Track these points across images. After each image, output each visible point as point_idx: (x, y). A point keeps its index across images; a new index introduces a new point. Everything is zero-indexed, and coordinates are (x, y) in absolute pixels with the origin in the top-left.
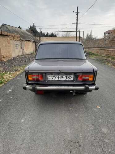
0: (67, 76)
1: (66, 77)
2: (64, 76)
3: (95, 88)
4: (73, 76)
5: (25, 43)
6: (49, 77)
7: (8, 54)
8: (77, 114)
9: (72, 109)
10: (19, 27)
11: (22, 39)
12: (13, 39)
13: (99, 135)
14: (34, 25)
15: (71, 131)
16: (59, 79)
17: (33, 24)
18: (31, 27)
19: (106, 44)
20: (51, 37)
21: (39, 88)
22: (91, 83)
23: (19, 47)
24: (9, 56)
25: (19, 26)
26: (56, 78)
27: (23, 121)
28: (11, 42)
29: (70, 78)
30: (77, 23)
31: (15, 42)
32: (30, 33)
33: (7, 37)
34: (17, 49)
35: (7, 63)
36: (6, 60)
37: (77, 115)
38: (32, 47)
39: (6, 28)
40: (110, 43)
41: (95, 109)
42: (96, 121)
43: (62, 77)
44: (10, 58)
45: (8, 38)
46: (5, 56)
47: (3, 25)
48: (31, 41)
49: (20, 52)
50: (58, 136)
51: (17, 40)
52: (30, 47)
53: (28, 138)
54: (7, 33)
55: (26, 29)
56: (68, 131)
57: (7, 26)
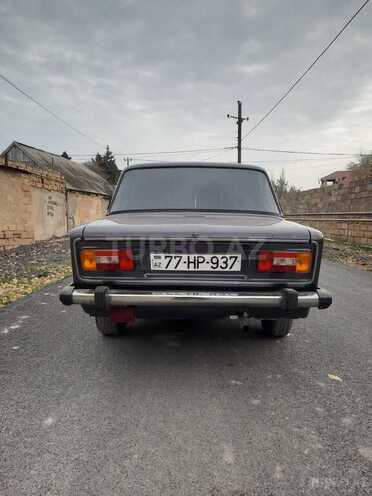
0: (219, 256)
1: (215, 260)
2: (208, 257)
3: (320, 299)
4: (240, 257)
5: (80, 198)
6: (157, 261)
7: (21, 228)
8: (256, 397)
9: (238, 383)
10: (65, 155)
11: (69, 187)
12: (40, 185)
13: (351, 471)
14: (109, 153)
15: (239, 456)
16: (192, 268)
17: (108, 148)
18: (99, 156)
19: (330, 204)
21: (116, 297)
22: (304, 283)
23: (58, 210)
24: (24, 235)
25: (65, 153)
26: (182, 263)
27: (50, 421)
28: (36, 194)
29: (230, 263)
30: (239, 148)
31: (46, 196)
32: (96, 172)
33: (23, 175)
34: (52, 215)
35: (13, 255)
36: (10, 248)
37: (256, 402)
39: (22, 155)
40: (343, 201)
41: (322, 385)
42: (332, 420)
43: (201, 260)
44: (27, 242)
45: (26, 180)
46: (9, 234)
47: (15, 146)
48: (97, 195)
49: (60, 224)
50: (189, 474)
51: (55, 188)
52: (93, 212)
53: (66, 483)
54: (23, 167)
55: (84, 161)
56: (229, 458)
57: (27, 149)
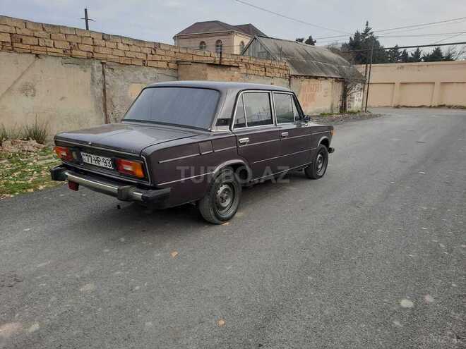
2: (101, 158)
3: (142, 196)
6: (84, 157)
11: (293, 72)
14: (367, 30)
17: (367, 25)
20: (429, 63)
26: (93, 160)
33: (232, 69)
38: (330, 94)
43: (99, 160)
47: (255, 39)
48: (327, 78)
51: (278, 75)
52: (319, 94)
